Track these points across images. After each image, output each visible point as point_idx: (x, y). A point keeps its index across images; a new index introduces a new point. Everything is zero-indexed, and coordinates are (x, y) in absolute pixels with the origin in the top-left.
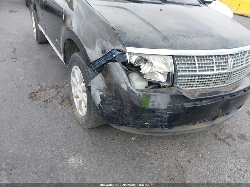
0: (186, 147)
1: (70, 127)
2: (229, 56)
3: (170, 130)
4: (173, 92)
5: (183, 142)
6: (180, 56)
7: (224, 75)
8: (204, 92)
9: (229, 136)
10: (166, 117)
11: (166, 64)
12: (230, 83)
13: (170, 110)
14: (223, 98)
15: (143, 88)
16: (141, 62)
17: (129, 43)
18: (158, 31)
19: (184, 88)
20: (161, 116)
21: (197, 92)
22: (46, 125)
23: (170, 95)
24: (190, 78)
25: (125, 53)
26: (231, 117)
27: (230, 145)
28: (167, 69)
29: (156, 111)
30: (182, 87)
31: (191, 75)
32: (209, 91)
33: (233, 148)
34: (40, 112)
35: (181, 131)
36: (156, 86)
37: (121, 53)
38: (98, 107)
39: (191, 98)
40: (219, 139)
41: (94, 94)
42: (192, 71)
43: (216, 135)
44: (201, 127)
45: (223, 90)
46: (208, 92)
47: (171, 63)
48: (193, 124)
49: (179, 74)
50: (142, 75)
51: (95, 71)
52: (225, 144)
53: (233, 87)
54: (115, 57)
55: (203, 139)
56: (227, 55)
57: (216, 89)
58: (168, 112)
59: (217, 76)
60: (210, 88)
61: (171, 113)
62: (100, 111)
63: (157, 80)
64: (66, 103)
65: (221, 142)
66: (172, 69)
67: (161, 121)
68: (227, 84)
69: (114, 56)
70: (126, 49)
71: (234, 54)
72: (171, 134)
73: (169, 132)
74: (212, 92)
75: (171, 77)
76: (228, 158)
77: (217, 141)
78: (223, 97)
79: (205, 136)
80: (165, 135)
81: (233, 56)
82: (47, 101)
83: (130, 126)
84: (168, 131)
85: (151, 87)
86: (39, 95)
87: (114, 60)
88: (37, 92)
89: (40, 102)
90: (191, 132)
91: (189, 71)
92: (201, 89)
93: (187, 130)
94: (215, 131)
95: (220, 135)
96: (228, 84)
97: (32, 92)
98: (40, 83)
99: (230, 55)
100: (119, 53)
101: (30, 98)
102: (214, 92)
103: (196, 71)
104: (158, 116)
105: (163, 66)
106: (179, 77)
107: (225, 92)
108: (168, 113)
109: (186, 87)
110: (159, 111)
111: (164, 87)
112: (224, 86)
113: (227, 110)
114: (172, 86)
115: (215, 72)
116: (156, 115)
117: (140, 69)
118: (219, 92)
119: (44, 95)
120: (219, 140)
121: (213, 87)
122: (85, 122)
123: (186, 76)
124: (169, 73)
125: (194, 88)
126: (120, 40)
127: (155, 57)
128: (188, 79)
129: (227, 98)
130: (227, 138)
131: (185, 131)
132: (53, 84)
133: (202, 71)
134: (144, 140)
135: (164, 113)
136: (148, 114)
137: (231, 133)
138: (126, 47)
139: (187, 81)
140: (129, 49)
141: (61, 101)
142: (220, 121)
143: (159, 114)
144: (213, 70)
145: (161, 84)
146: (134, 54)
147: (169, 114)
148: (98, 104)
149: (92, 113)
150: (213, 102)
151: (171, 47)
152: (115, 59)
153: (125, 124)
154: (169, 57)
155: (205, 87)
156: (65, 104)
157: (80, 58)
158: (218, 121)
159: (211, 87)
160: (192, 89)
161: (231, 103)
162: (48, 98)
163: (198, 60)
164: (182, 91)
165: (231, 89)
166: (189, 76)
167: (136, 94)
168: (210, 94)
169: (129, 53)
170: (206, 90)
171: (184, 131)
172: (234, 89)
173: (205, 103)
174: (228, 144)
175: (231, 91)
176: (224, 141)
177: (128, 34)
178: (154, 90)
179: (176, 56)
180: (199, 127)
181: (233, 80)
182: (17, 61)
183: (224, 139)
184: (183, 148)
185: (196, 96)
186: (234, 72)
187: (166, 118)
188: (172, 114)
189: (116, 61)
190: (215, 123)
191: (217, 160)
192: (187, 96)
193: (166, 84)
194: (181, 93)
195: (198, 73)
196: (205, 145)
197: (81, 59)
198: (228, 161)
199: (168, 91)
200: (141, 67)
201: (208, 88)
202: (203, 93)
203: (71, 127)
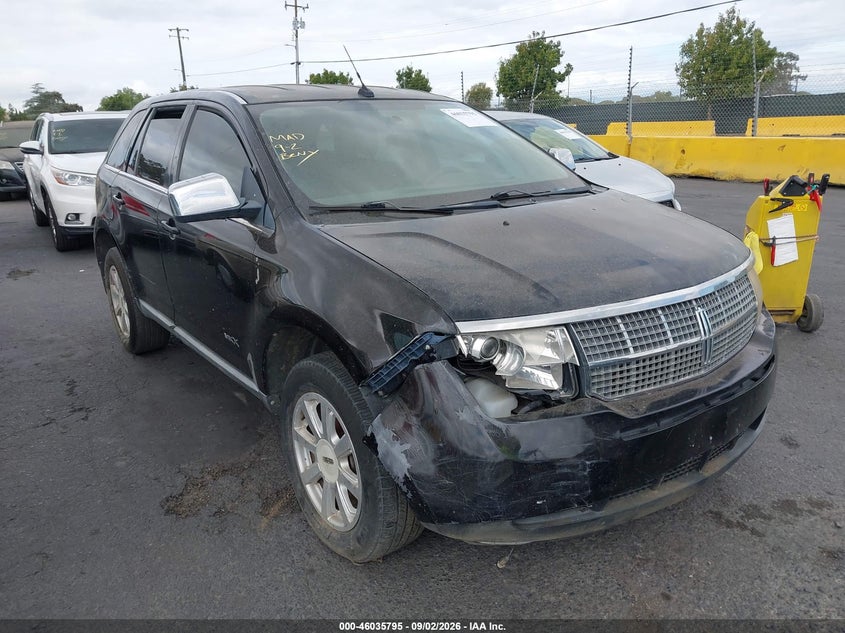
0: (648, 560)
1: (312, 571)
2: (694, 303)
3: (598, 514)
4: (585, 410)
5: (636, 549)
6: (582, 324)
7: (695, 350)
8: (660, 398)
9: (752, 511)
10: (586, 473)
11: (554, 346)
12: (714, 366)
13: (591, 454)
14: (707, 404)
15: (508, 414)
16: (493, 350)
17: (460, 313)
18: (519, 276)
19: (610, 397)
20: (573, 474)
21: (642, 400)
22: (241, 579)
23: (583, 418)
24: (618, 369)
25: (453, 337)
26: (742, 454)
27: (760, 535)
28: (557, 357)
29: (558, 464)
30: (605, 394)
31: (619, 361)
32: (670, 393)
33: (771, 540)
34: (212, 546)
35: (624, 511)
36: (539, 403)
37: (444, 337)
38: (401, 485)
39: (632, 416)
40: (729, 524)
41: (388, 454)
42: (619, 352)
43: (718, 516)
44: (674, 491)
45: (702, 384)
46: (669, 396)
47: (565, 341)
48: (651, 488)
49: (590, 363)
50: (499, 381)
51: (381, 393)
52: (747, 532)
53: (722, 375)
54: (431, 350)
55: (687, 531)
56: (690, 301)
57: (685, 385)
58: (588, 460)
59: (679, 354)
60: (670, 386)
61: (594, 461)
62: (410, 495)
63: (541, 388)
64: (276, 507)
65: (736, 530)
66: (571, 355)
67: (574, 489)
68: (707, 371)
69: (428, 347)
70: (456, 327)
71: (704, 297)
72: (601, 527)
73: (599, 518)
74: (677, 395)
75: (571, 374)
76: (764, 566)
77: (723, 529)
78: (704, 401)
79: (690, 522)
80: (587, 531)
81: (704, 302)
82: (218, 513)
83: (498, 519)
84: (593, 517)
85: (527, 408)
86: (191, 502)
87: (429, 358)
88: (181, 495)
89: (201, 519)
90: (653, 510)
91: (611, 353)
92: (650, 391)
93: (640, 503)
94: (712, 506)
95: (726, 513)
96: (711, 368)
97: (168, 494)
98: (182, 466)
99: (696, 300)
100: (439, 339)
101: (167, 512)
102: (682, 392)
103: (627, 350)
104: (565, 477)
105: (548, 352)
106: (593, 370)
107: (709, 389)
108: (588, 463)
109: (613, 393)
110: (565, 463)
111: (560, 402)
112: (702, 376)
113: (726, 432)
114: (580, 395)
115: (673, 346)
116: (560, 474)
117: (494, 369)
118: (695, 392)
119: (205, 498)
120: (728, 527)
121: (677, 381)
122: (359, 542)
123: (606, 366)
124: (565, 366)
125: (633, 392)
126: (437, 308)
127: (524, 334)
128: (614, 374)
129: (717, 402)
130: (749, 516)
131: (636, 508)
132: (220, 463)
133: (642, 347)
134: (530, 565)
135: (578, 466)
136: (540, 476)
137: (755, 503)
138: (457, 323)
139: (611, 378)
140: (464, 327)
141: (260, 505)
142: (718, 469)
143: (566, 470)
144: (667, 341)
145: (552, 396)
146: (476, 335)
147: (591, 466)
148: (401, 477)
149: (381, 511)
150: (686, 419)
151: (558, 306)
152: (431, 355)
153: (484, 514)
154: (558, 330)
155: (658, 386)
156: (274, 510)
157: (325, 371)
158: (713, 467)
159: (671, 384)
160: (628, 397)
161: (729, 414)
162: (220, 504)
163: (626, 325)
164: (606, 405)
165: (720, 380)
166: (613, 365)
167: (501, 430)
168: (673, 400)
169: (464, 336)
170: (662, 392)
171: (634, 509)
172: (728, 378)
173: (666, 423)
174: (754, 532)
175: (721, 383)
176: (744, 527)
177: (452, 293)
178: (541, 412)
179: (574, 324)
180: (667, 493)
181: (719, 357)
182: (90, 418)
183: (740, 521)
184: (638, 565)
185: (643, 410)
186: (715, 338)
187: (585, 476)
188: (596, 464)
189: (432, 360)
190: (706, 475)
191: (737, 577)
192: (623, 413)
193: (563, 394)
194: (607, 408)
195: (633, 355)
196: (696, 546)
197: (328, 371)
198: (768, 575)
199: (574, 410)
200: (495, 362)
201: (666, 387)
202: (656, 400)
203: (315, 568)
